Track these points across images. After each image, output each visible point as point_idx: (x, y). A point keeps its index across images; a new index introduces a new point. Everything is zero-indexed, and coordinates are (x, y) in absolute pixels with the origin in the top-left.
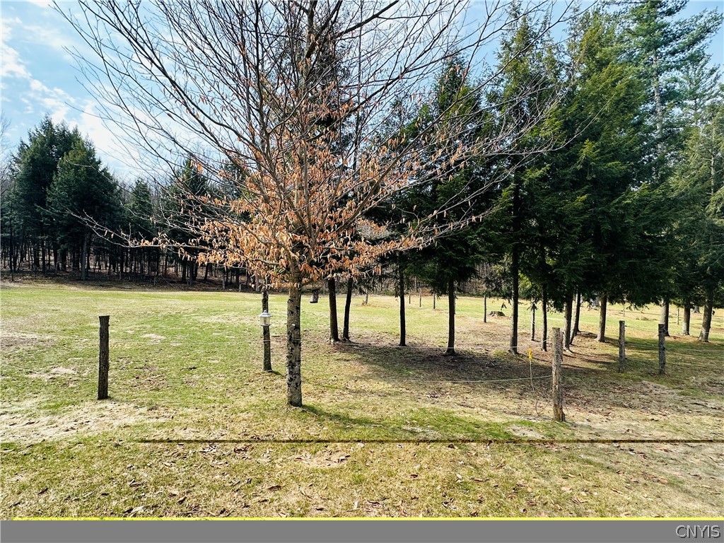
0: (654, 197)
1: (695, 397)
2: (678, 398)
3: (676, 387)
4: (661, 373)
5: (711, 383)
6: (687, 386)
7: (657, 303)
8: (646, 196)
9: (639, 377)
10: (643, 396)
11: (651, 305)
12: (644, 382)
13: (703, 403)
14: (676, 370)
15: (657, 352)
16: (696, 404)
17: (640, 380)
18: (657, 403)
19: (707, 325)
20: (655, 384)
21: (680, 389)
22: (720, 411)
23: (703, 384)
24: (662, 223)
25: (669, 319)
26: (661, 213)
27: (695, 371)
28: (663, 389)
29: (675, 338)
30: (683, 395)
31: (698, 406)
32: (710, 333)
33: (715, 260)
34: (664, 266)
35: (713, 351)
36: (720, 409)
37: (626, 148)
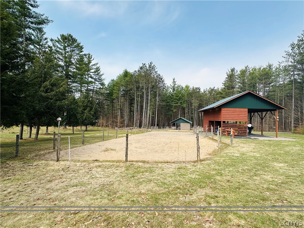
0: (17, 79)
1: (29, 163)
2: (22, 165)
3: (22, 161)
4: (16, 156)
5: (36, 156)
6: (27, 159)
7: (17, 126)
8: (14, 77)
9: (5, 160)
10: (6, 169)
11: (14, 127)
12: (7, 162)
13: (32, 164)
14: (24, 153)
15: (15, 147)
16: (29, 166)
17: (6, 162)
18: (12, 170)
19: (37, 133)
20: (12, 162)
21: (24, 161)
22: (37, 166)
23: (33, 157)
24: (21, 91)
25: (23, 132)
26: (21, 87)
27: (30, 152)
28: (16, 163)
29: (25, 140)
30: (24, 163)
31: (30, 166)
32: (38, 136)
33: (41, 108)
34: (21, 110)
35: (39, 143)
36: (37, 165)
37: (5, 52)
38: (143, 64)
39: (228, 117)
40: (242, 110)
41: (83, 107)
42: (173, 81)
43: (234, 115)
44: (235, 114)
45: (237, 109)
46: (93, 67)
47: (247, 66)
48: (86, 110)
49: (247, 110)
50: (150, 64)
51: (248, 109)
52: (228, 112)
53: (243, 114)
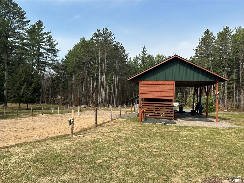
38: (97, 30)
39: (148, 92)
40: (167, 82)
41: (21, 82)
42: (143, 50)
43: (156, 90)
44: (157, 88)
45: (161, 82)
46: (45, 36)
47: (227, 27)
48: (23, 85)
49: (173, 83)
50: (105, 30)
51: (176, 82)
52: (148, 86)
53: (169, 88)
